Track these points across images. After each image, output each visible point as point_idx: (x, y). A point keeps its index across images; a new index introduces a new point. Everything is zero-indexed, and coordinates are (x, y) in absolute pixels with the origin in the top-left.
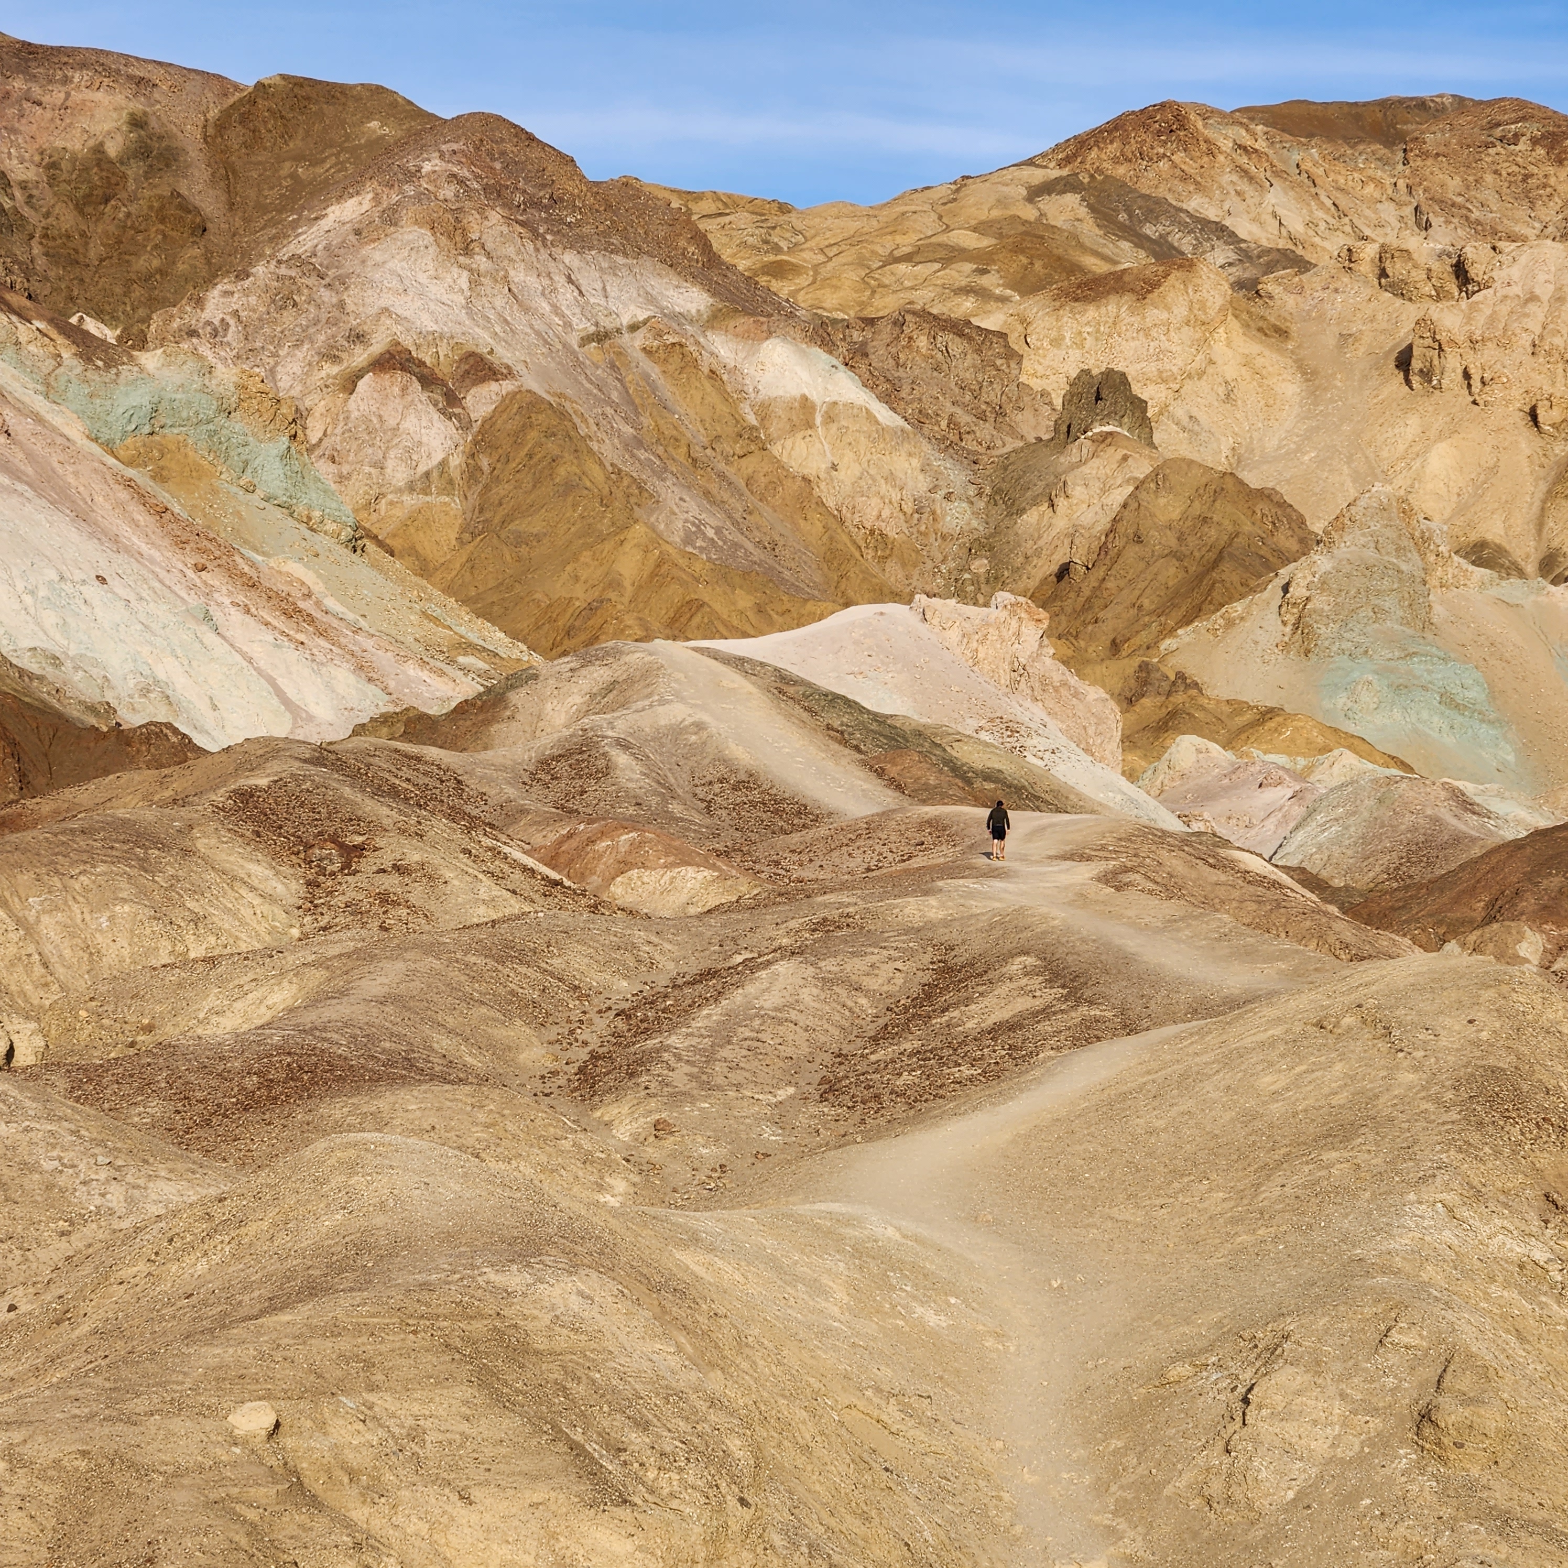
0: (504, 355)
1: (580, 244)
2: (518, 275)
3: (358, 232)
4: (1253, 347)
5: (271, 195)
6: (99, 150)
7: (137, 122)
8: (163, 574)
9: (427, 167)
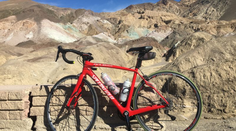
1: (94, 16)
2: (91, 18)
3: (82, 17)
4: (133, 17)
5: (78, 15)
6: (69, 14)
8: (66, 35)
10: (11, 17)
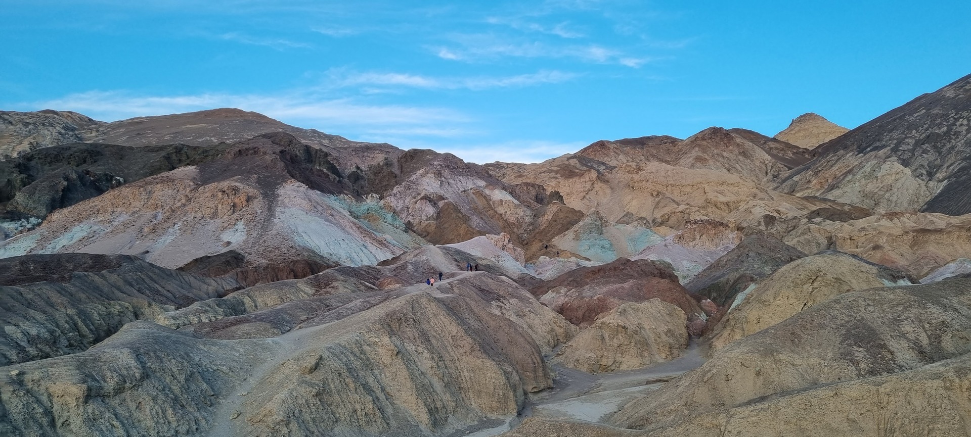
0: (446, 195)
1: (463, 175)
2: (451, 181)
3: (421, 175)
4: (602, 184)
5: (409, 170)
6: (379, 164)
7: (386, 159)
8: (357, 238)
9: (435, 163)
10: (182, 169)
